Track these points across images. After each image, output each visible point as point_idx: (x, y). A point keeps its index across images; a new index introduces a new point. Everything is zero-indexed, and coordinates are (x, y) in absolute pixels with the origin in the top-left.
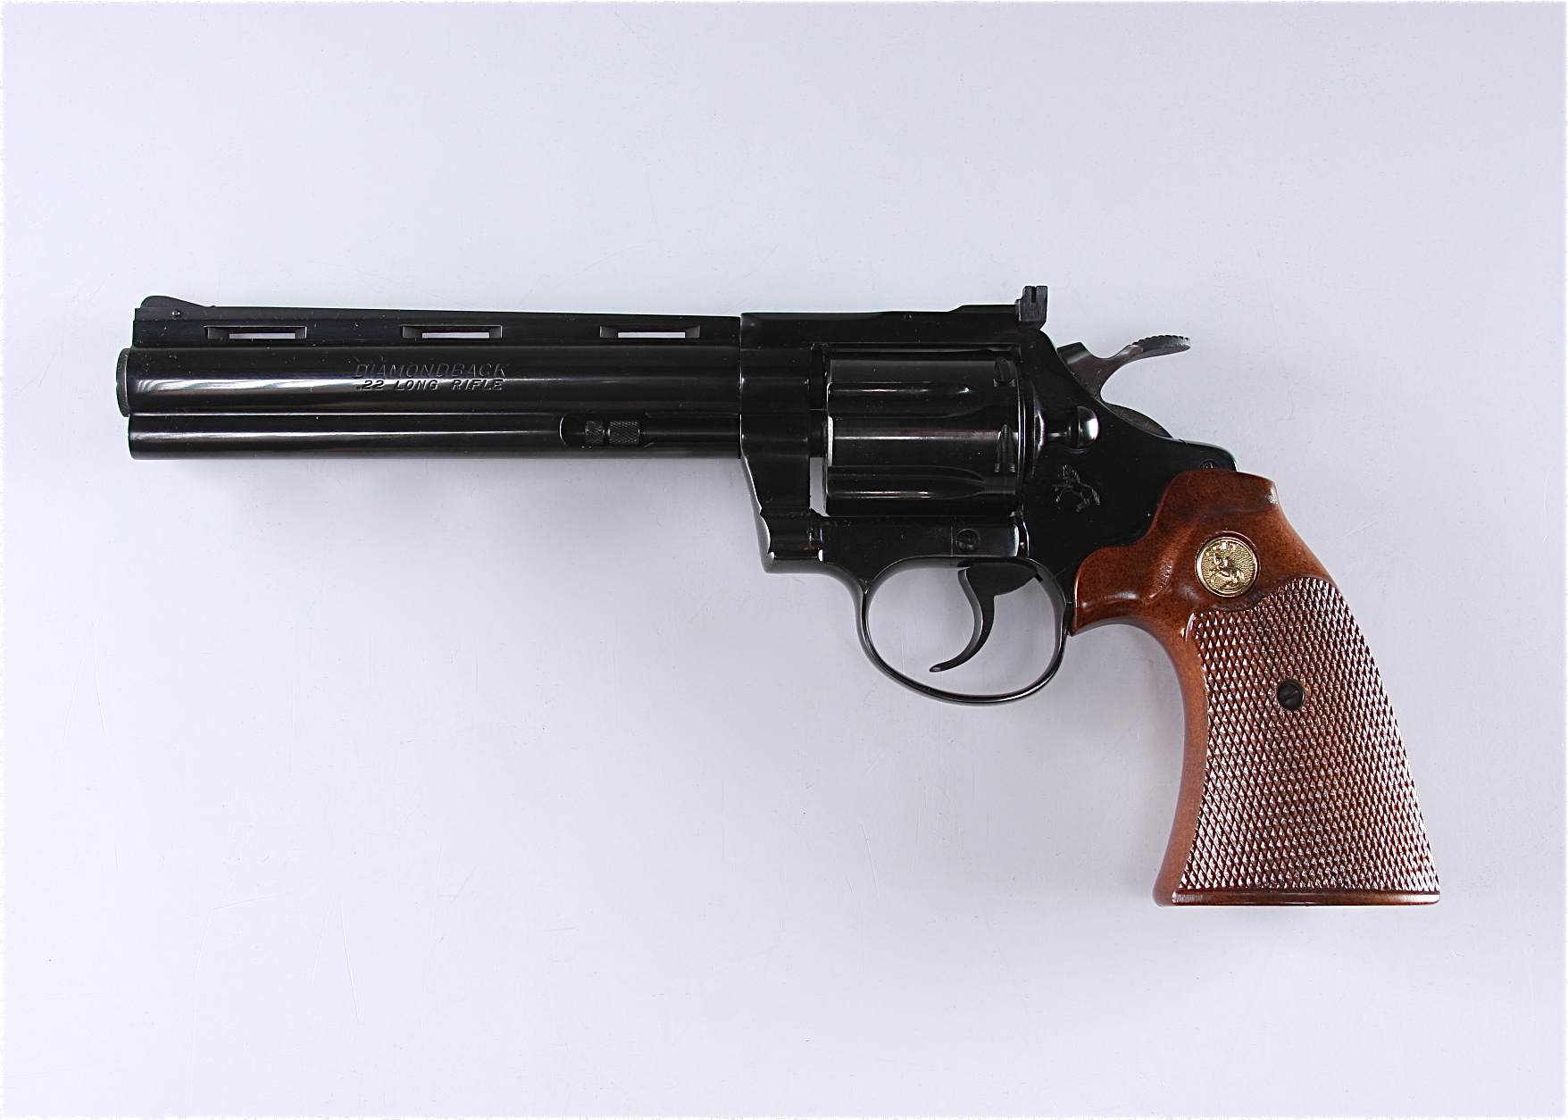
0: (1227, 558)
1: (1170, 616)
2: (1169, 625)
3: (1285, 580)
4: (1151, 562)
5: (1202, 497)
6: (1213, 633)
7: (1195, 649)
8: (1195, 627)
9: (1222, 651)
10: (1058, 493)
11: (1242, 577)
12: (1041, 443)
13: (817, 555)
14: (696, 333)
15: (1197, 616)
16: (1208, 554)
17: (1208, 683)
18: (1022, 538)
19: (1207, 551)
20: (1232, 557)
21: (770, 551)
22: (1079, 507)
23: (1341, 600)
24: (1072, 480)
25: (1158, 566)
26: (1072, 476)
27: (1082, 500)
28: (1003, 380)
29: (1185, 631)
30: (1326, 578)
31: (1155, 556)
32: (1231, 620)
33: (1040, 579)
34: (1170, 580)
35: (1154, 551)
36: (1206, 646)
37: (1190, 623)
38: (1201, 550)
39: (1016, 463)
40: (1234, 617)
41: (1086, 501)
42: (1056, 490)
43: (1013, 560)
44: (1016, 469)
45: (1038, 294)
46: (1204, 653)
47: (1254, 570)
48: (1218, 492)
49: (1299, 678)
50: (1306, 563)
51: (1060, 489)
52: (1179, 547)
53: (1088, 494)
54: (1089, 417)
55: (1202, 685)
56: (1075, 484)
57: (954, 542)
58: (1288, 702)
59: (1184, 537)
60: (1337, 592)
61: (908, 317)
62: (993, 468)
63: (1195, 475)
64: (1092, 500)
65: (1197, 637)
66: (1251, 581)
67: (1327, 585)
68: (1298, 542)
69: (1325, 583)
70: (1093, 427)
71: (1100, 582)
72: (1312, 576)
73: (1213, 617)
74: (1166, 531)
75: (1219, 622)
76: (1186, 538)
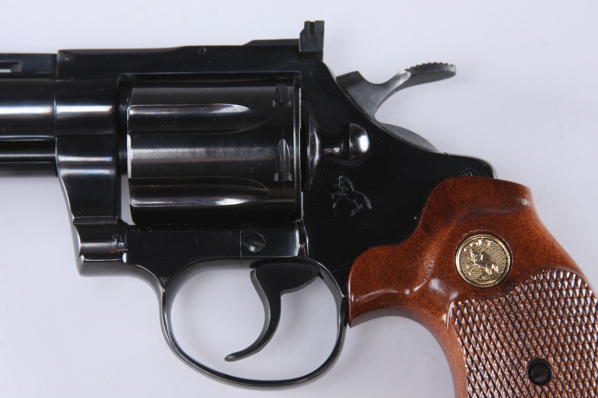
0: (483, 253)
1: (433, 305)
2: (433, 314)
3: (534, 272)
4: (416, 259)
5: (462, 201)
6: (470, 319)
7: (456, 334)
8: (454, 313)
9: (478, 335)
10: (334, 200)
11: (497, 270)
12: (317, 157)
13: (122, 258)
14: (19, 69)
15: (456, 304)
16: (465, 250)
17: (467, 363)
18: (302, 240)
19: (465, 247)
20: (488, 252)
21: (80, 255)
22: (353, 213)
23: (588, 289)
24: (347, 189)
25: (422, 262)
26: (347, 185)
27: (356, 206)
28: (281, 101)
29: (447, 318)
30: (573, 268)
31: (420, 253)
32: (486, 307)
33: (322, 278)
34: (432, 273)
35: (418, 249)
36: (464, 331)
37: (450, 311)
38: (459, 247)
39: (292, 171)
40: (488, 304)
41: (360, 207)
42: (333, 197)
43: (294, 259)
44: (293, 177)
45: (316, 28)
46: (463, 337)
47: (507, 264)
48: (476, 196)
49: (547, 357)
50: (555, 257)
51: (336, 197)
52: (440, 244)
53: (361, 200)
54: (358, 133)
55: (462, 366)
56: (349, 192)
57: (243, 244)
58: (538, 380)
59: (444, 235)
60: (583, 282)
61: (202, 51)
62: (273, 178)
63: (455, 182)
64: (365, 205)
65: (456, 323)
66: (504, 272)
67: (574, 276)
68: (548, 239)
69: (571, 274)
70: (364, 143)
71: (370, 276)
72: (560, 267)
73: (469, 304)
74: (429, 230)
75: (475, 310)
76: (446, 236)
